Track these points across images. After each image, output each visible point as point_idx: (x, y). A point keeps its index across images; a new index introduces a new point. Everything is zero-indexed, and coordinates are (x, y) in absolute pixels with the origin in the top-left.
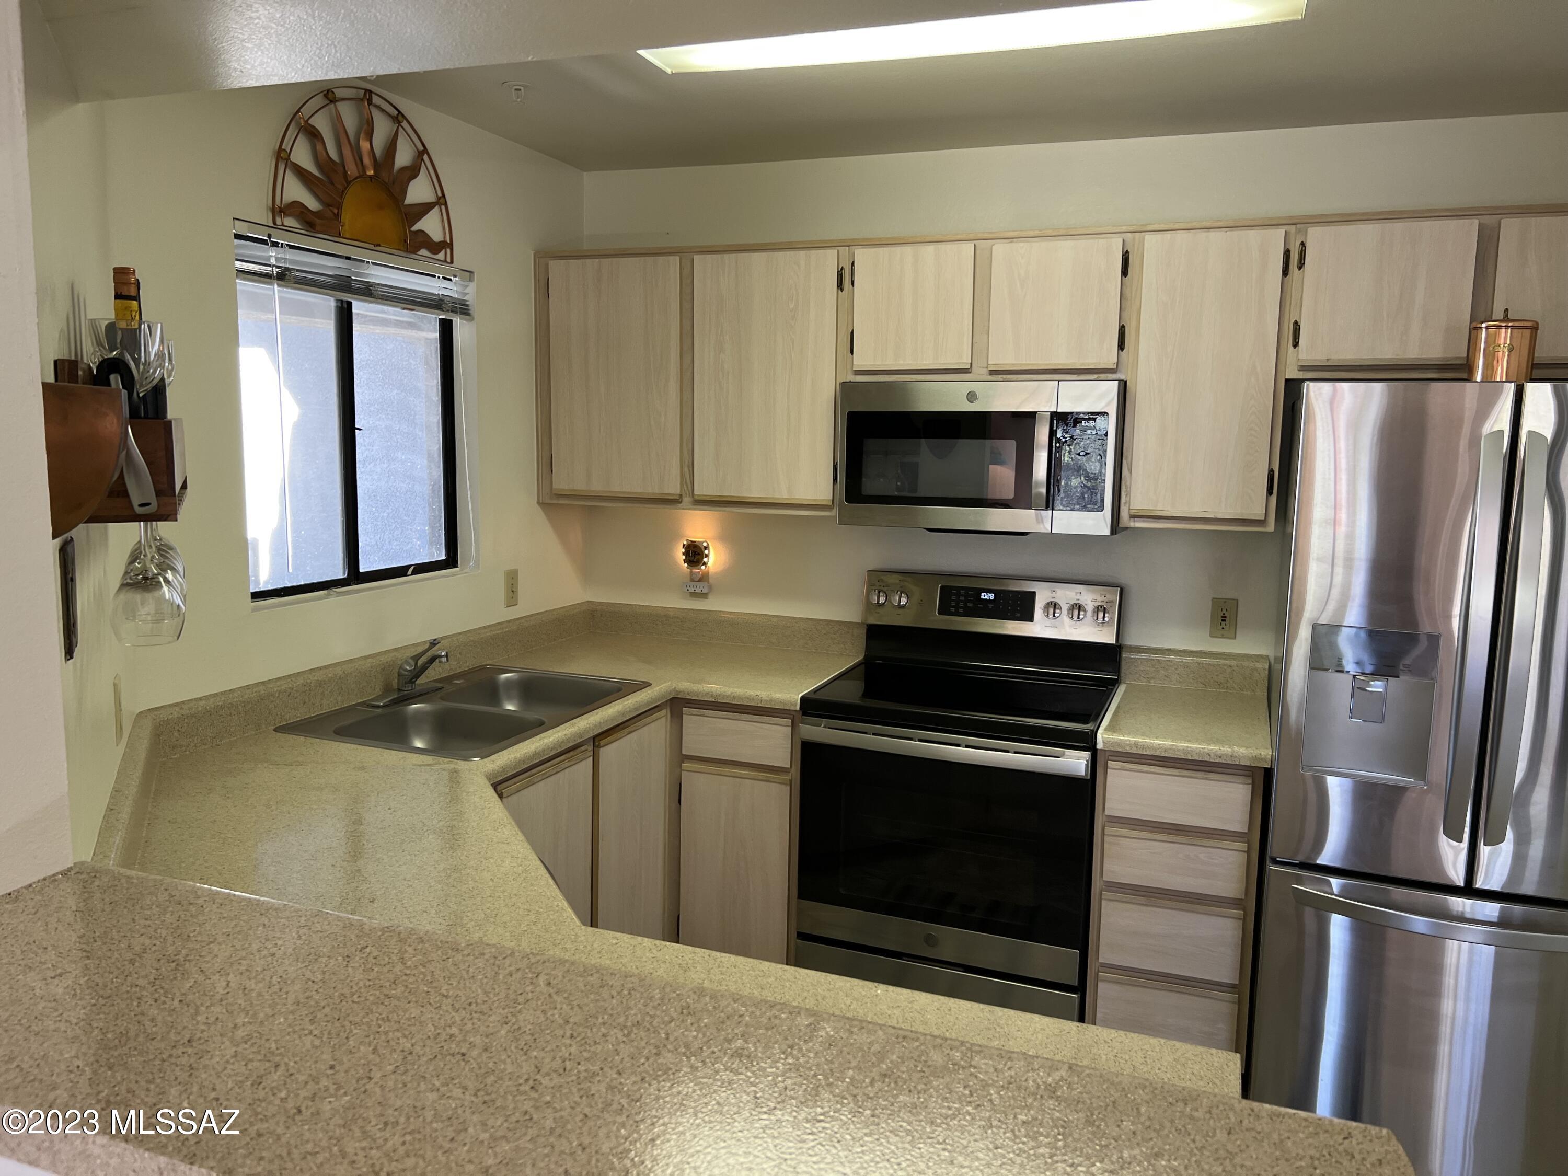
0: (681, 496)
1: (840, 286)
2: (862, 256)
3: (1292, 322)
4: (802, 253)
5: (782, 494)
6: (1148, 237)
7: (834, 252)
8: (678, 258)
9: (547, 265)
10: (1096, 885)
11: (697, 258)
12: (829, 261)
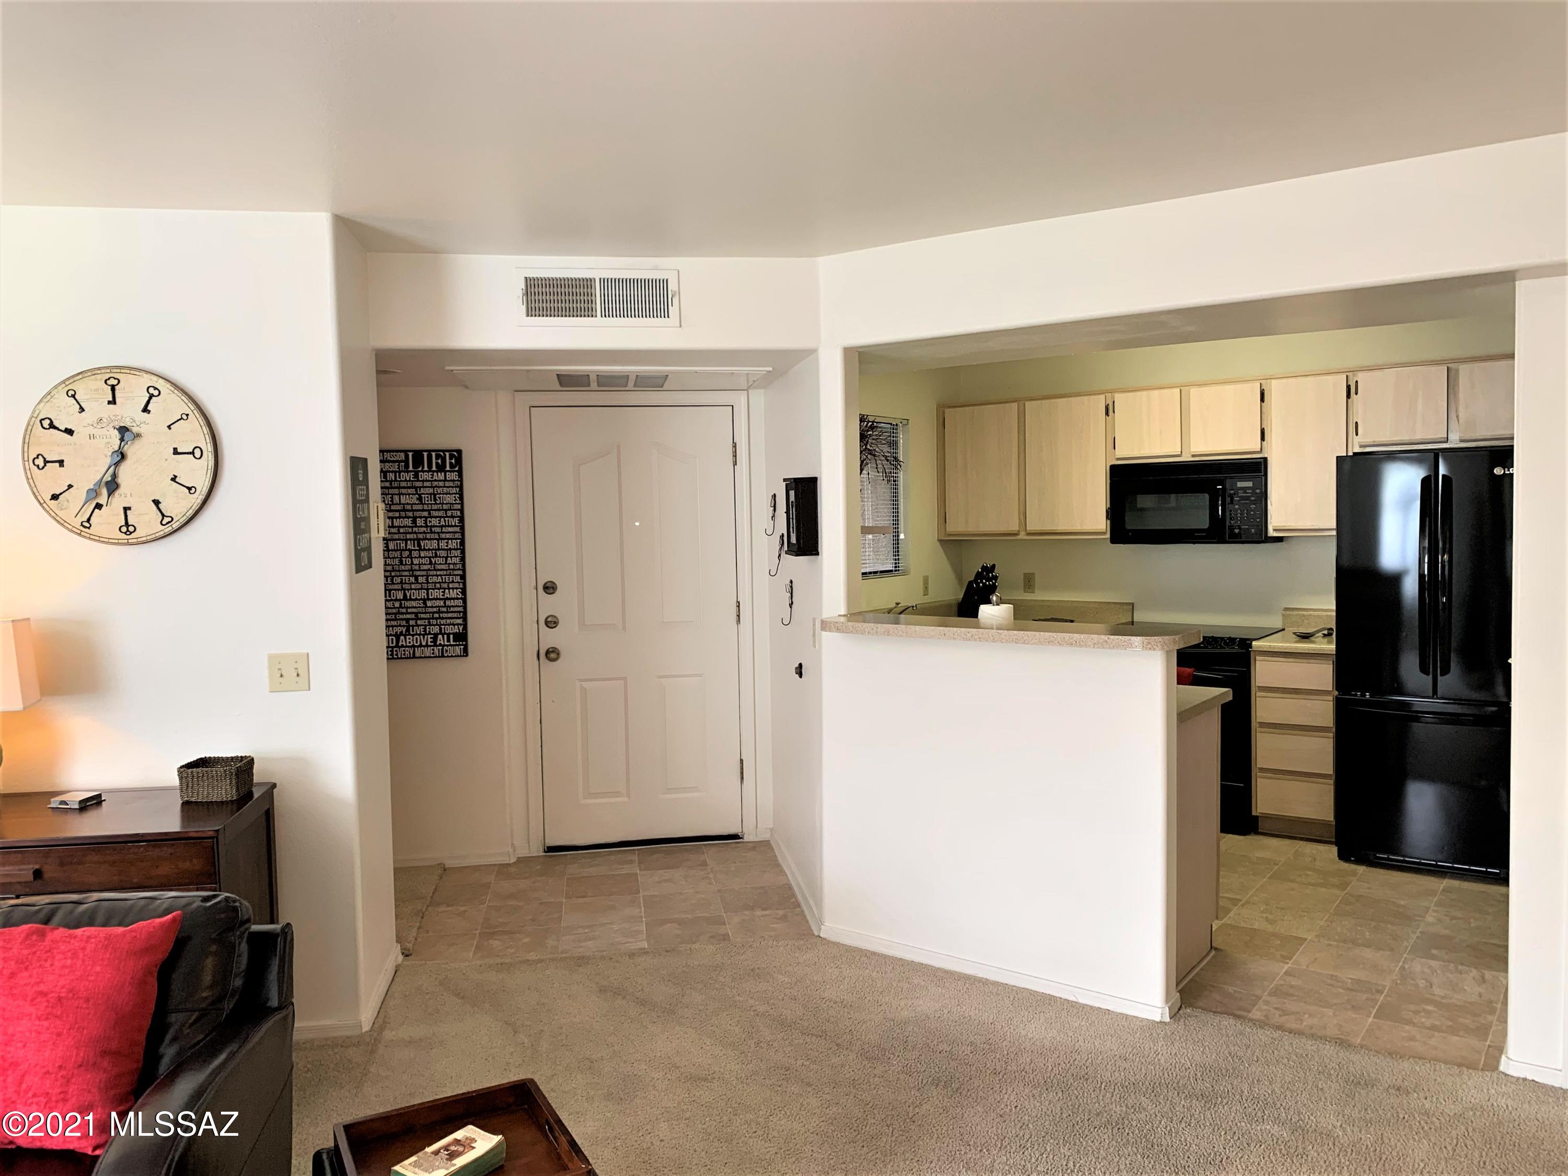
0: (1019, 531)
1: (1107, 413)
2: (1119, 398)
3: (1355, 422)
4: (1086, 398)
5: (1078, 528)
6: (1273, 381)
7: (1103, 396)
8: (1016, 404)
9: (944, 412)
10: (1254, 725)
11: (1027, 403)
12: (1100, 402)
